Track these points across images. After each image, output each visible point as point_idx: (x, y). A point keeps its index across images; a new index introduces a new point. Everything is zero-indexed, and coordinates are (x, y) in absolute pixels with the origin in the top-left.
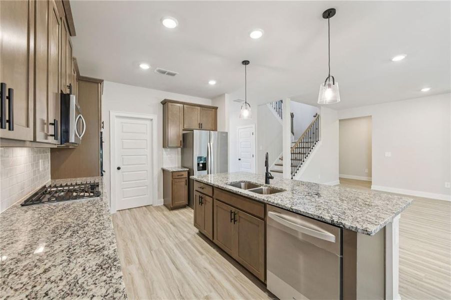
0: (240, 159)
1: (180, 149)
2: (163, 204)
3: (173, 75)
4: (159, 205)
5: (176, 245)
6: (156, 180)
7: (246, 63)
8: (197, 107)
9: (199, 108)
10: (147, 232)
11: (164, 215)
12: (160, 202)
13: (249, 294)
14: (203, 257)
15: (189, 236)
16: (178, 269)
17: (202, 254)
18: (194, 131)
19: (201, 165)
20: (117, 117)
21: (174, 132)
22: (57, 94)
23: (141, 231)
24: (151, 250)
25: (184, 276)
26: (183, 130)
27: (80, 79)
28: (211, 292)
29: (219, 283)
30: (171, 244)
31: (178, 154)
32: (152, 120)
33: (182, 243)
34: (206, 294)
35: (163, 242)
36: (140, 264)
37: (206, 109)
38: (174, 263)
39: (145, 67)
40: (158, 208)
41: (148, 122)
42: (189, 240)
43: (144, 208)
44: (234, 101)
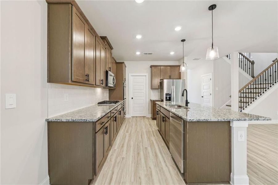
0: (203, 97)
1: (159, 90)
2: (151, 117)
3: (151, 54)
4: (149, 117)
5: (146, 131)
6: (147, 105)
7: (183, 41)
8: (167, 67)
9: (169, 67)
10: (138, 125)
11: (149, 121)
12: (150, 116)
13: (163, 152)
14: (155, 137)
15: (153, 130)
16: (142, 138)
17: (154, 136)
18: (164, 80)
19: (168, 98)
20: (131, 76)
21: (157, 81)
22: (104, 71)
23: (136, 125)
24: (136, 130)
25: (142, 141)
26: (160, 80)
27: (117, 63)
28: (149, 147)
29: (154, 146)
30: (144, 130)
31: (159, 92)
32: (146, 76)
33: (149, 132)
34: (146, 147)
35: (142, 129)
36: (130, 133)
37: (173, 67)
38: (141, 136)
39: (138, 53)
40: (148, 118)
41: (144, 77)
42: (152, 131)
43: (142, 117)
44: (193, 60)
